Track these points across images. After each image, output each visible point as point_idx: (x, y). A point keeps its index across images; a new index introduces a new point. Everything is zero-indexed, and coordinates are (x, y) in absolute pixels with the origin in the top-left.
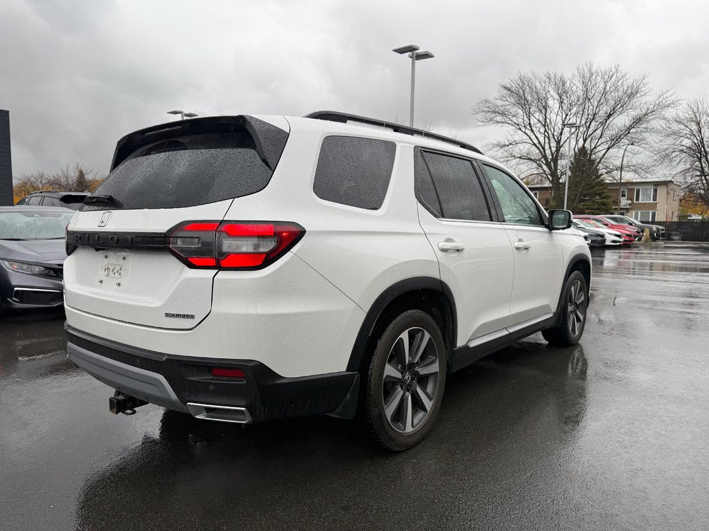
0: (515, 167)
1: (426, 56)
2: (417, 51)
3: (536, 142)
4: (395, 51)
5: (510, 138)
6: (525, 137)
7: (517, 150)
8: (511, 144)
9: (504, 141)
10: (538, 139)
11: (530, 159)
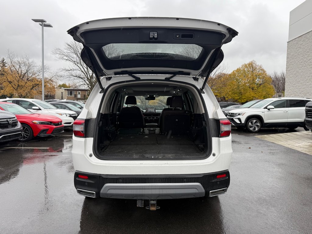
0: (73, 80)
1: (49, 26)
2: (45, 23)
3: (83, 71)
4: (33, 20)
5: (71, 67)
6: (78, 67)
7: (74, 73)
8: (71, 70)
9: (68, 68)
10: (84, 69)
11: (80, 77)
